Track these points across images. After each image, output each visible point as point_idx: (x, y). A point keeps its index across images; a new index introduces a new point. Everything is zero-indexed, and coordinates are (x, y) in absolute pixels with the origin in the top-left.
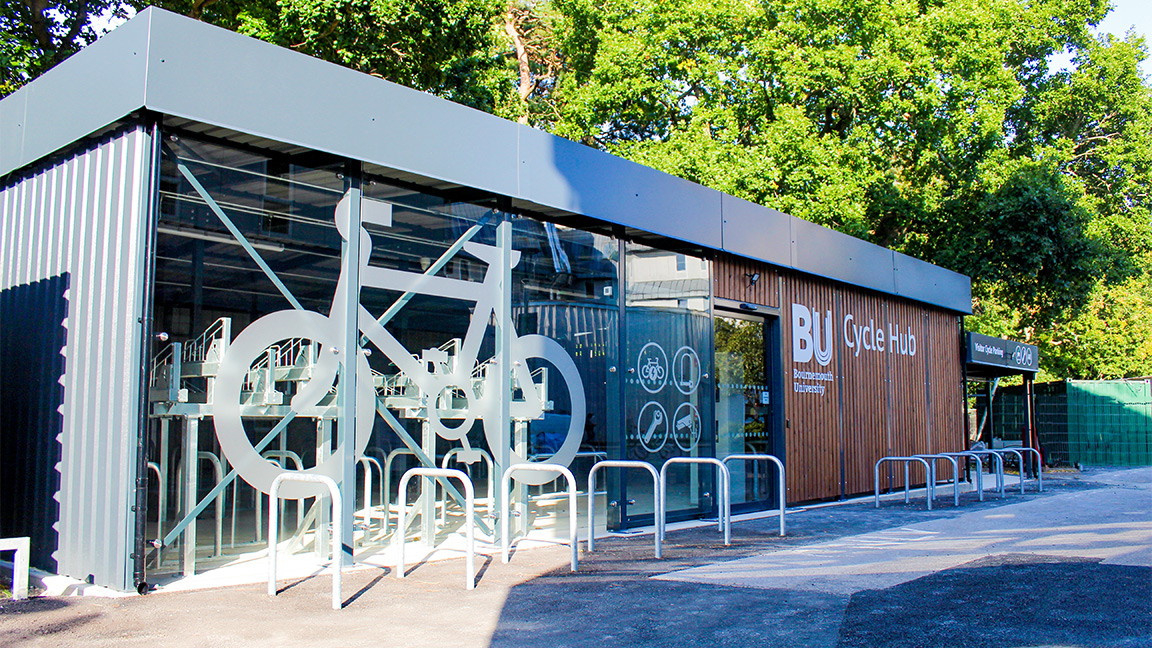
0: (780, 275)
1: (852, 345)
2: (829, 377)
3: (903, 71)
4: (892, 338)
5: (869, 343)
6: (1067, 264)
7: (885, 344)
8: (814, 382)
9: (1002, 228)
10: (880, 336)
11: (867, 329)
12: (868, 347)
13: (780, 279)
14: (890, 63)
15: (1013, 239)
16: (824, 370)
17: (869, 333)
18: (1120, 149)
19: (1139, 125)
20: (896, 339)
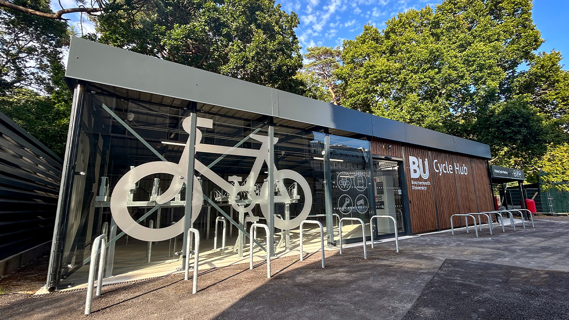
0: (402, 146)
1: (438, 171)
2: (428, 183)
3: (454, 74)
4: (456, 168)
5: (446, 170)
6: (534, 138)
7: (454, 170)
8: (422, 186)
9: (501, 126)
10: (450, 168)
11: (444, 165)
12: (445, 172)
13: (403, 147)
14: (448, 72)
15: (506, 131)
16: (426, 181)
17: (445, 167)
18: (553, 94)
19: (561, 84)
20: (458, 168)
